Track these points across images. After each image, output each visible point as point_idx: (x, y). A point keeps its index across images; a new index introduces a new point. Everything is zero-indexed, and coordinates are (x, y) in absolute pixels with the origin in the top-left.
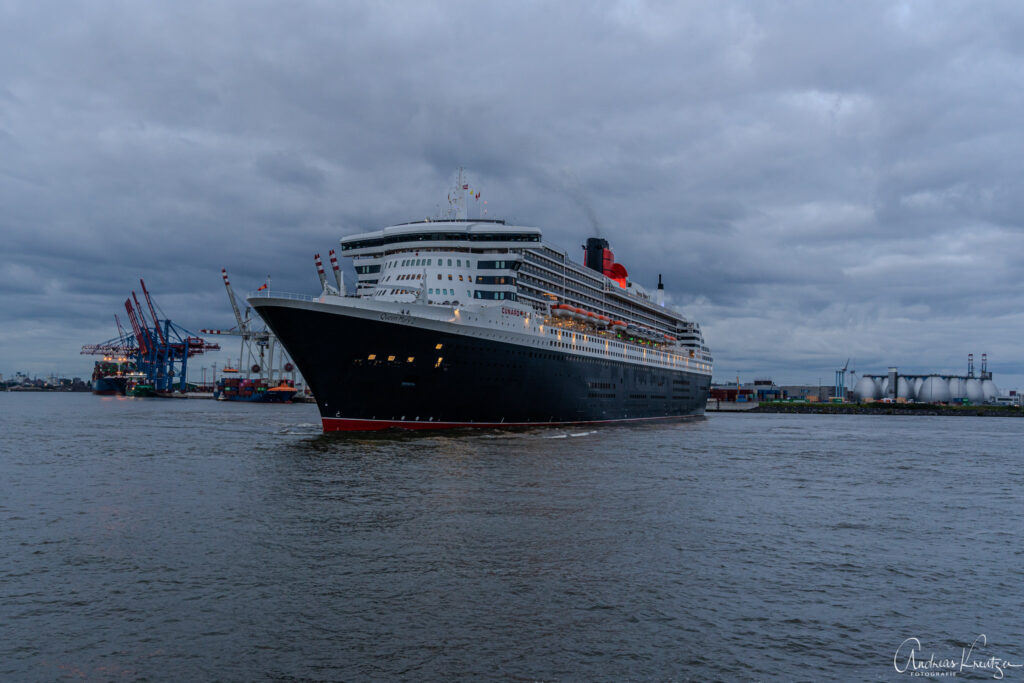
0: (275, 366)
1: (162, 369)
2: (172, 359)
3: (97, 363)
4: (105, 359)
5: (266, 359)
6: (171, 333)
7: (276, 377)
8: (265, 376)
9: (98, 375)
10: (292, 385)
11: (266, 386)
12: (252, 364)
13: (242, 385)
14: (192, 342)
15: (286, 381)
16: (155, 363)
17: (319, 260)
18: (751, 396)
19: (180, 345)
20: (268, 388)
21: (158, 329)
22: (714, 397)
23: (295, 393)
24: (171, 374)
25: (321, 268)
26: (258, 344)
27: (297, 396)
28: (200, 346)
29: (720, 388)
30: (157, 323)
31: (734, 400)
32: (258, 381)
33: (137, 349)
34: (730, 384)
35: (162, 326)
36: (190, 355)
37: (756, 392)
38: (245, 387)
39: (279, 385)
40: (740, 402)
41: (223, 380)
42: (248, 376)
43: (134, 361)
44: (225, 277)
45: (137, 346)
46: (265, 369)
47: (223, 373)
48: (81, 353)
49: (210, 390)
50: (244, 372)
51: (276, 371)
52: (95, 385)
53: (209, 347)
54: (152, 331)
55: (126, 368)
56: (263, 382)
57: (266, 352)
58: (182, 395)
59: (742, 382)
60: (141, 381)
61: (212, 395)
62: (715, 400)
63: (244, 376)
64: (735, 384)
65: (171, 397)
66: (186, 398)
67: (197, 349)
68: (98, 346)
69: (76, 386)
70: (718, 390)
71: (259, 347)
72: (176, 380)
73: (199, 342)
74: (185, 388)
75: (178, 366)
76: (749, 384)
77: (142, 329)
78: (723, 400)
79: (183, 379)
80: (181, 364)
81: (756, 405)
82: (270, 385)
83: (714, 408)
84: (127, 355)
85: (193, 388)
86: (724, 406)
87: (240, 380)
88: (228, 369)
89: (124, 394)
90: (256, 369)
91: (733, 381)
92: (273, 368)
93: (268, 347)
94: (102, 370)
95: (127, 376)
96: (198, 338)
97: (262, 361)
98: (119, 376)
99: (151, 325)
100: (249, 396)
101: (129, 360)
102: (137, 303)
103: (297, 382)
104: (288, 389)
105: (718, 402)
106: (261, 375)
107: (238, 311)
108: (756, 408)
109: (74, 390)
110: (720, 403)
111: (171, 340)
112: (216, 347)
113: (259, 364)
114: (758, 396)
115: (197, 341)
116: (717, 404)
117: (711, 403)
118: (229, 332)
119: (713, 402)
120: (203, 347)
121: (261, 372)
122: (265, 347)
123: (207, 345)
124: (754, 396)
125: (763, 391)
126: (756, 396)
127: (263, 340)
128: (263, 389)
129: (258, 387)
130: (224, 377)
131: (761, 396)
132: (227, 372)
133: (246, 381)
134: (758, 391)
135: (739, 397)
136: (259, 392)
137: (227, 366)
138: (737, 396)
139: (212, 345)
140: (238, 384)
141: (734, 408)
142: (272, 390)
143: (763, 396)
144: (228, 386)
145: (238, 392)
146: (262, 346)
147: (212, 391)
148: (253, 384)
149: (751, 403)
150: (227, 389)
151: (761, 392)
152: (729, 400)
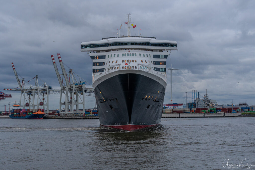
0: (36, 103)
5: (31, 100)
7: (36, 108)
8: (32, 108)
10: (43, 111)
11: (32, 112)
12: (26, 103)
13: (21, 112)
15: (41, 110)
17: (53, 58)
20: (33, 113)
22: (222, 111)
23: (44, 114)
25: (54, 61)
26: (28, 94)
27: (45, 116)
28: (3, 96)
29: (225, 107)
31: (231, 112)
32: (28, 110)
34: (229, 105)
37: (240, 108)
38: (23, 113)
39: (38, 111)
40: (233, 113)
41: (13, 110)
42: (24, 108)
44: (13, 66)
46: (31, 105)
47: (13, 107)
50: (22, 106)
51: (36, 105)
53: (7, 96)
56: (30, 110)
57: (31, 97)
59: (234, 104)
61: (9, 116)
62: (223, 112)
63: (22, 108)
64: (231, 105)
67: (2, 97)
71: (29, 96)
73: (3, 94)
76: (237, 105)
78: (226, 112)
81: (240, 114)
82: (33, 111)
83: (223, 116)
86: (227, 114)
87: (21, 110)
88: (15, 105)
90: (27, 105)
91: (230, 104)
92: (35, 104)
93: (32, 95)
96: (2, 92)
97: (30, 101)
100: (25, 117)
103: (45, 110)
104: (41, 113)
105: (224, 113)
106: (30, 107)
107: (19, 80)
108: (240, 115)
110: (225, 114)
112: (10, 96)
113: (29, 103)
114: (241, 110)
115: (2, 94)
116: (224, 114)
117: (221, 114)
118: (15, 90)
119: (222, 113)
120: (4, 96)
121: (30, 106)
122: (31, 95)
123: (6, 95)
124: (239, 110)
125: (243, 108)
126: (240, 110)
127: (30, 92)
128: (30, 113)
129: (28, 113)
130: (13, 109)
131: (242, 110)
132: (15, 106)
133: (23, 110)
134: (241, 108)
135: (233, 111)
136: (29, 115)
137: (15, 104)
138: (232, 110)
139: (8, 95)
140: (20, 111)
141: (231, 115)
142: (34, 113)
143: (243, 110)
144: (15, 113)
145: (20, 115)
146: (30, 95)
147: (9, 115)
148: (26, 111)
149: (238, 113)
150: (15, 114)
151: (242, 109)
152: (229, 112)
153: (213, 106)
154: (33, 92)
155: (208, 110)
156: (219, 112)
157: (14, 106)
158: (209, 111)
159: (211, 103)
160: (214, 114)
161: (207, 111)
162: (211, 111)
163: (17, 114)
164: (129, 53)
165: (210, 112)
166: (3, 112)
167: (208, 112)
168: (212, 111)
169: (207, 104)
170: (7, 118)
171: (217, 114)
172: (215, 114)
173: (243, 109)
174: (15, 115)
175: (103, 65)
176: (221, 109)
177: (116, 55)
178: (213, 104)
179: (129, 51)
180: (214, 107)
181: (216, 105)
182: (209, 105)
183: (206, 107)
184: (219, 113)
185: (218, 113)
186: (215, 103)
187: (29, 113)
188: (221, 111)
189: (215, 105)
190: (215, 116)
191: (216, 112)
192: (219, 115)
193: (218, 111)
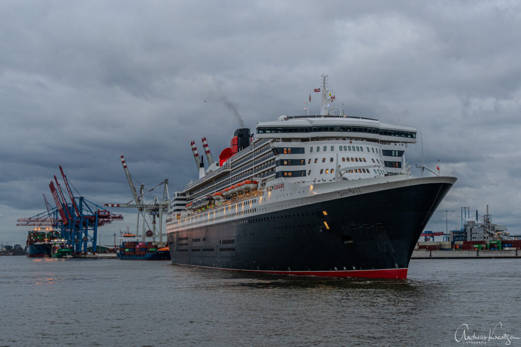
1: (79, 235)
2: (87, 228)
3: (29, 232)
4: (36, 229)
5: (157, 225)
6: (84, 207)
8: (157, 240)
9: (30, 242)
11: (156, 247)
12: (147, 229)
13: (138, 246)
14: (101, 214)
16: (73, 231)
19: (92, 217)
20: (158, 248)
21: (74, 204)
22: (514, 247)
24: (86, 240)
26: (151, 214)
28: (107, 217)
30: (73, 199)
32: (150, 243)
33: (60, 221)
35: (77, 201)
36: (101, 224)
38: (140, 248)
41: (124, 243)
42: (144, 239)
43: (59, 230)
44: (123, 162)
45: (60, 218)
46: (157, 233)
47: (123, 238)
48: (17, 225)
49: (113, 251)
50: (141, 236)
52: (28, 249)
53: (114, 218)
54: (71, 206)
55: (51, 236)
56: (153, 244)
57: (157, 219)
58: (93, 256)
60: (62, 246)
61: (115, 255)
62: (515, 249)
63: (140, 239)
65: (85, 258)
66: (96, 258)
67: (106, 220)
68: (30, 219)
69: (16, 251)
71: (152, 216)
72: (90, 244)
73: (107, 213)
74: (96, 249)
75: (91, 233)
77: (63, 205)
79: (94, 243)
80: (93, 231)
82: (159, 246)
84: (53, 226)
85: (104, 250)
87: (136, 243)
88: (127, 235)
89: (50, 256)
90: (149, 234)
92: (163, 233)
94: (34, 237)
95: (52, 242)
96: (105, 211)
97: (154, 228)
98: (46, 242)
99: (69, 201)
100: (143, 255)
101: (55, 230)
102: (58, 185)
106: (154, 238)
107: (134, 188)
109: (14, 255)
110: (518, 251)
111: (85, 213)
112: (120, 217)
113: (152, 230)
115: (105, 213)
116: (515, 252)
117: (511, 252)
118: (126, 206)
120: (109, 218)
121: (153, 236)
122: (156, 216)
123: (113, 216)
127: (155, 211)
128: (154, 249)
129: (149, 248)
130: (124, 241)
132: (126, 237)
133: (141, 244)
136: (151, 252)
137: (127, 232)
139: (117, 216)
140: (135, 246)
142: (160, 250)
144: (127, 248)
145: (135, 252)
146: (154, 216)
147: (115, 252)
148: (146, 246)
150: (127, 250)
154: (159, 209)
155: (487, 245)
156: (507, 248)
157: (124, 236)
158: (488, 246)
159: (497, 231)
160: (496, 252)
161: (484, 246)
162: (492, 247)
163: (130, 251)
164: (351, 145)
165: (490, 249)
166: (110, 248)
167: (486, 248)
168: (494, 247)
169: (489, 233)
170: (113, 258)
171: (503, 252)
172: (498, 252)
174: (127, 252)
175: (300, 164)
176: (512, 243)
177: (322, 149)
178: (501, 232)
179: (351, 142)
180: (501, 238)
181: (506, 235)
182: (492, 235)
183: (487, 238)
184: (507, 251)
186: (504, 232)
187: (151, 249)
188: (512, 247)
189: (505, 235)
190: (499, 255)
191: (502, 249)
192: (507, 255)
193: (506, 245)
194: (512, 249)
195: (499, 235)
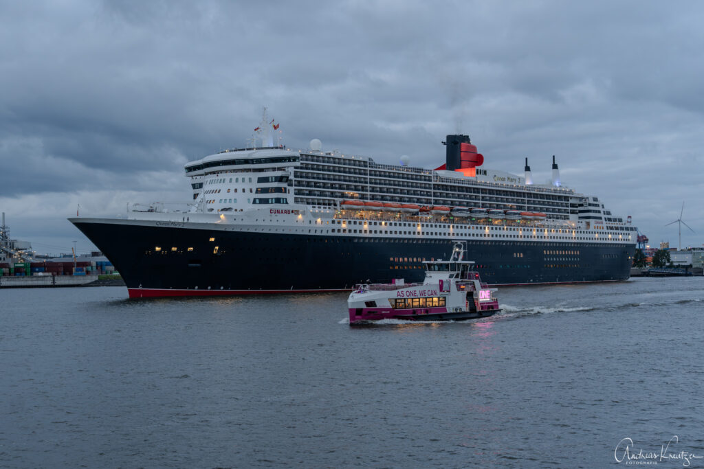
18: (89, 268)
22: (48, 271)
29: (54, 260)
31: (71, 274)
34: (65, 256)
37: (94, 264)
40: (78, 275)
59: (78, 254)
62: (50, 274)
64: (71, 256)
70: (51, 263)
76: (86, 256)
78: (58, 274)
81: (95, 278)
83: (49, 283)
86: (61, 280)
91: (69, 252)
105: (53, 276)
108: (96, 282)
110: (56, 278)
114: (97, 268)
116: (52, 279)
117: (46, 278)
119: (47, 276)
124: (92, 269)
125: (101, 262)
126: (95, 268)
131: (99, 268)
134: (97, 263)
135: (76, 271)
138: (74, 269)
141: (71, 282)
143: (102, 268)
149: (89, 277)
151: (99, 265)
152: (65, 274)
153: (22, 256)
155: (10, 269)
156: (40, 274)
158: (13, 271)
159: (17, 249)
160: (25, 279)
161: (6, 270)
162: (18, 272)
165: (15, 275)
167: (10, 274)
168: (20, 272)
169: (7, 252)
171: (35, 279)
172: (29, 279)
173: (101, 266)
176: (45, 266)
178: (23, 251)
180: (24, 260)
181: (31, 255)
182: (11, 255)
183: (4, 259)
184: (41, 277)
185: (36, 277)
186: (28, 251)
188: (45, 272)
189: (28, 255)
190: (30, 283)
191: (32, 274)
192: (40, 283)
193: (37, 270)
194: (47, 274)
195: (20, 254)
